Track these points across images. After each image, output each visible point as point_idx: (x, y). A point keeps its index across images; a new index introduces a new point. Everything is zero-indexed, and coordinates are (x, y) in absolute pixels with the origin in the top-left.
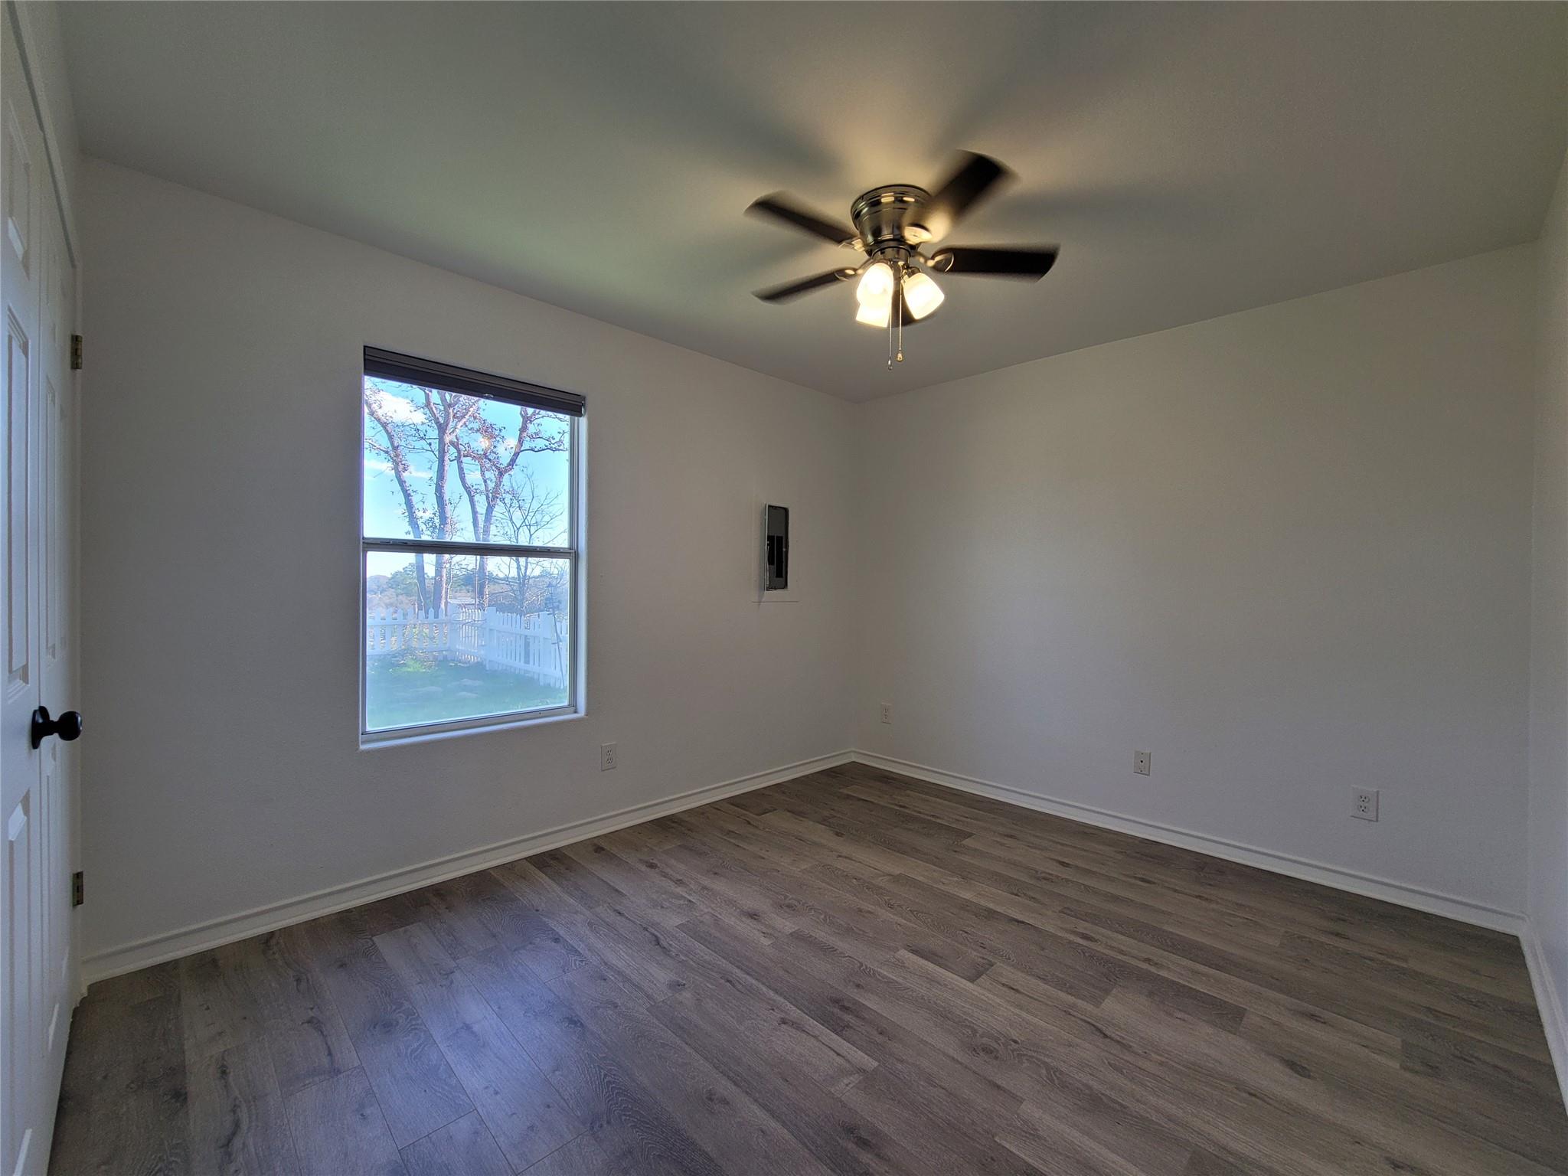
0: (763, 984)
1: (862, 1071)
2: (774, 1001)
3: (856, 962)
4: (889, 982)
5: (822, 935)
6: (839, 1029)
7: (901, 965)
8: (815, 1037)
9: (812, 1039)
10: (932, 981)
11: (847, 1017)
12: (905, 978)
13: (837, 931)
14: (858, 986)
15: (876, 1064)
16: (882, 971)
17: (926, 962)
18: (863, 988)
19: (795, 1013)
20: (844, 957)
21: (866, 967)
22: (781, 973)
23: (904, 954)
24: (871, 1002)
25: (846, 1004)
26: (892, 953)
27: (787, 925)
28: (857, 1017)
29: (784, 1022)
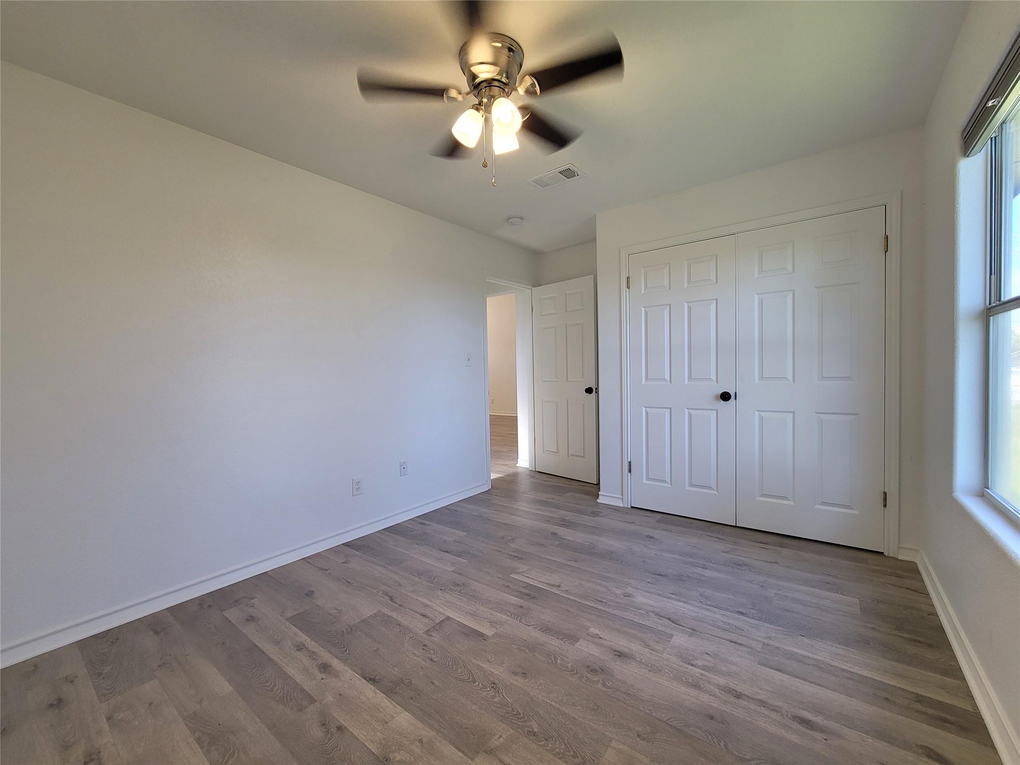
0: (579, 602)
1: (518, 573)
2: (568, 594)
3: (524, 623)
4: (502, 611)
5: (553, 643)
6: (529, 586)
7: (493, 623)
8: (540, 582)
9: (541, 581)
10: (474, 615)
11: (526, 591)
12: (492, 614)
13: (542, 647)
14: (521, 607)
15: (511, 576)
16: (506, 617)
17: (475, 628)
18: (518, 606)
19: (554, 590)
20: (533, 625)
21: (516, 619)
22: (571, 610)
23: (489, 632)
24: (514, 599)
25: (528, 597)
26: (498, 632)
27: (585, 649)
28: (521, 592)
29: (559, 586)
